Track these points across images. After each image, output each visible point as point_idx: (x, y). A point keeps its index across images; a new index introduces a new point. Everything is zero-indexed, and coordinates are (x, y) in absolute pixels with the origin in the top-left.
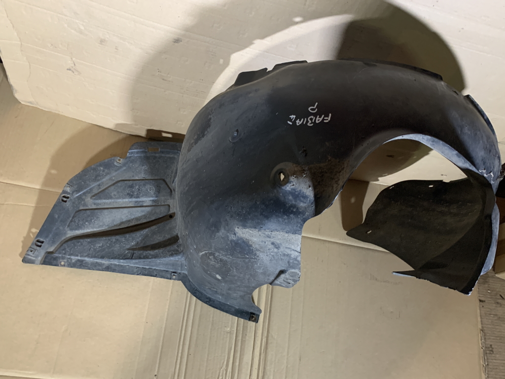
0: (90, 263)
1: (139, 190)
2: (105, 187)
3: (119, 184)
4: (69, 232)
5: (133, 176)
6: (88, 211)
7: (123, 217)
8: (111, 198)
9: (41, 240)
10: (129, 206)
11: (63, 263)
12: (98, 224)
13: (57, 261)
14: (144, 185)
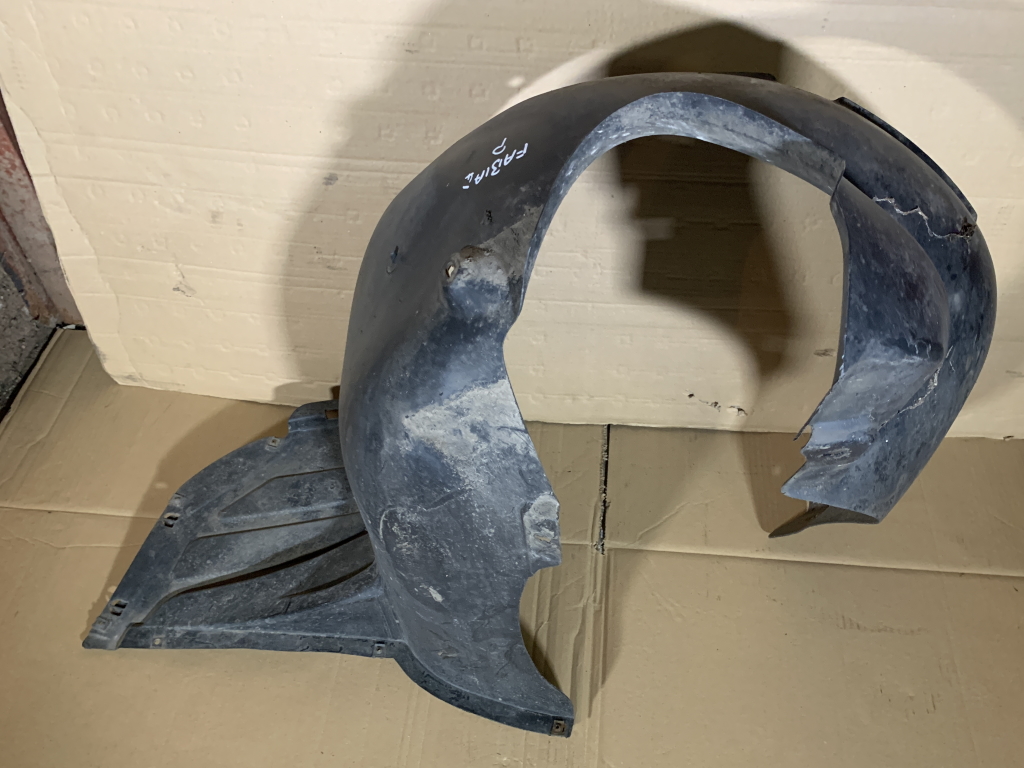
0: (209, 635)
1: (311, 490)
2: (246, 493)
3: (273, 484)
4: (175, 582)
5: (300, 468)
6: (212, 539)
7: (278, 544)
8: (256, 510)
9: (123, 601)
10: (290, 522)
11: (157, 642)
12: (230, 561)
13: (148, 638)
14: (321, 480)
